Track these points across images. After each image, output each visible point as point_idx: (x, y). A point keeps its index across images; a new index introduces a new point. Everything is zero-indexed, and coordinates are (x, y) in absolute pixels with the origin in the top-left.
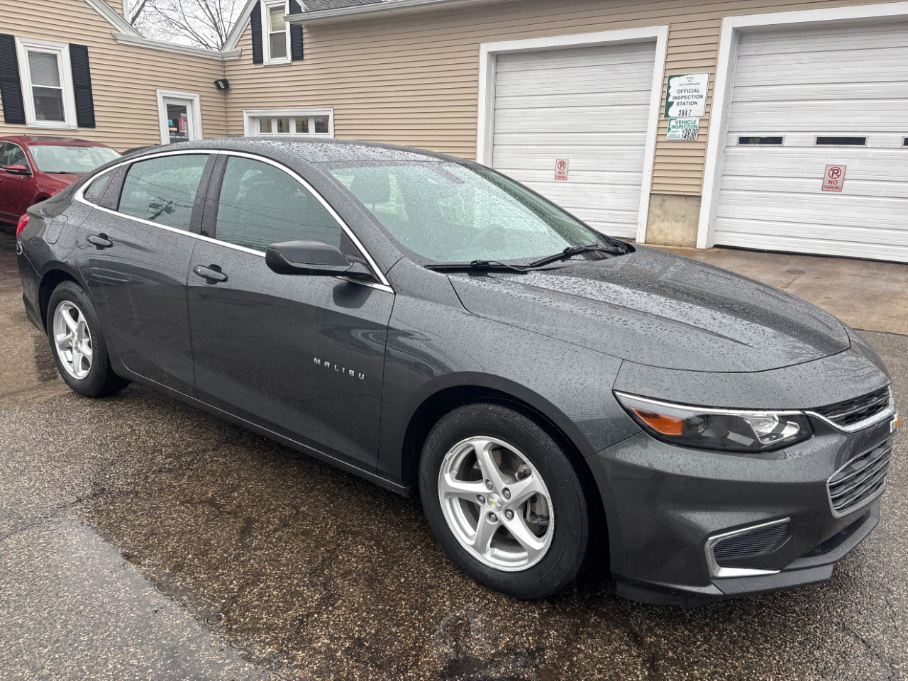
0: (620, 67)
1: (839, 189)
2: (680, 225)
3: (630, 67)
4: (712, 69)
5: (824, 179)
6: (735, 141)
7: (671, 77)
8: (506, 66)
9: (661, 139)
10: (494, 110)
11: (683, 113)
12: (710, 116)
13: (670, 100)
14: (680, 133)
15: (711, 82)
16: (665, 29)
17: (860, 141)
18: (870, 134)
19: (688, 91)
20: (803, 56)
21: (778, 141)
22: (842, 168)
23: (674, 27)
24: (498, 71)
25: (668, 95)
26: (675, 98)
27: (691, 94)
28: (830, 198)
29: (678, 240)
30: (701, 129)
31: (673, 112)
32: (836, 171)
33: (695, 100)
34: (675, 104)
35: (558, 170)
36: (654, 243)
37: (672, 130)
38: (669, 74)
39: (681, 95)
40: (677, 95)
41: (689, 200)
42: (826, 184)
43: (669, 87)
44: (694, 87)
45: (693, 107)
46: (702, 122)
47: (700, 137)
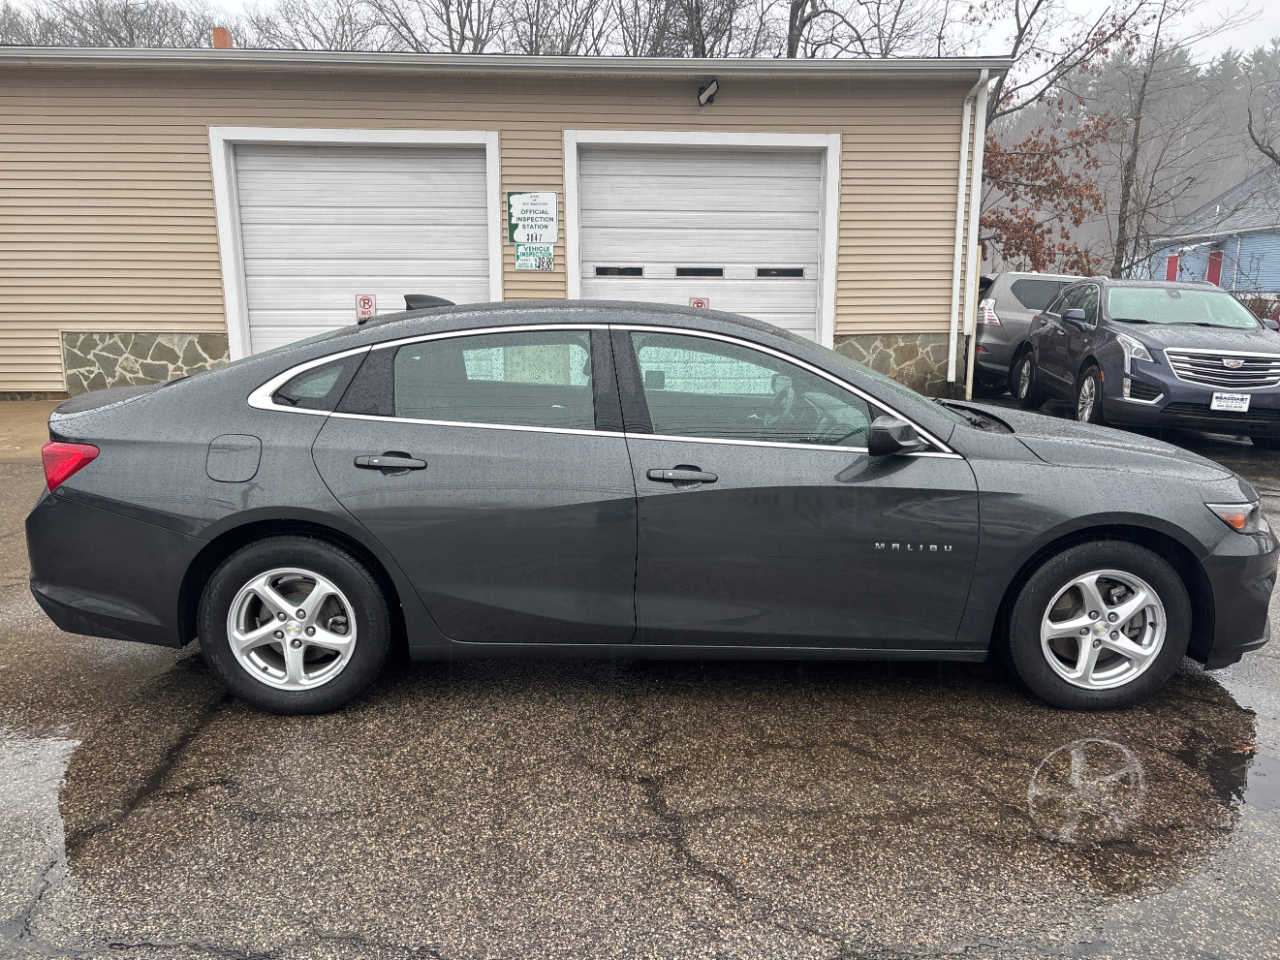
0: (434, 177)
3: (448, 177)
4: (559, 187)
6: (592, 272)
7: (510, 194)
8: (251, 162)
9: (509, 268)
10: (241, 225)
11: (531, 238)
12: (565, 242)
13: (514, 221)
14: (532, 262)
15: (561, 203)
16: (495, 135)
17: (718, 272)
18: (726, 265)
19: (535, 212)
20: (649, 179)
21: (637, 272)
22: (705, 301)
23: (506, 135)
24: (239, 168)
25: (510, 216)
26: (519, 219)
27: (539, 215)
30: (556, 258)
31: (520, 235)
32: (701, 306)
33: (545, 223)
34: (520, 227)
35: (361, 309)
37: (521, 258)
38: (508, 190)
39: (526, 216)
40: (522, 216)
43: (510, 206)
44: (542, 208)
45: (543, 231)
46: (557, 249)
47: (557, 267)
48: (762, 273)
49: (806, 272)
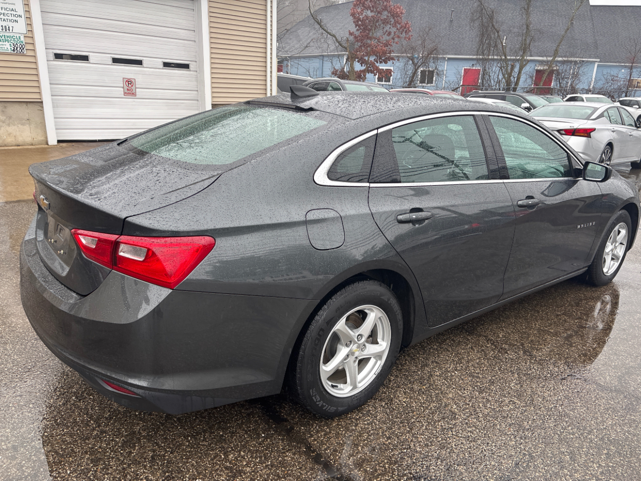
1: (134, 94)
2: (27, 127)
5: (123, 87)
6: (52, 57)
11: (6, 28)
12: (33, 34)
14: (7, 47)
15: (26, 5)
17: (139, 63)
18: (144, 58)
19: (5, 9)
21: (85, 58)
22: (133, 81)
27: (9, 12)
28: (129, 101)
29: (28, 140)
30: (27, 45)
32: (130, 83)
33: (15, 18)
36: (6, 146)
41: (30, 106)
42: (126, 91)
44: (11, 7)
45: (14, 24)
46: (26, 38)
47: (28, 51)
48: (166, 65)
49: (190, 66)
